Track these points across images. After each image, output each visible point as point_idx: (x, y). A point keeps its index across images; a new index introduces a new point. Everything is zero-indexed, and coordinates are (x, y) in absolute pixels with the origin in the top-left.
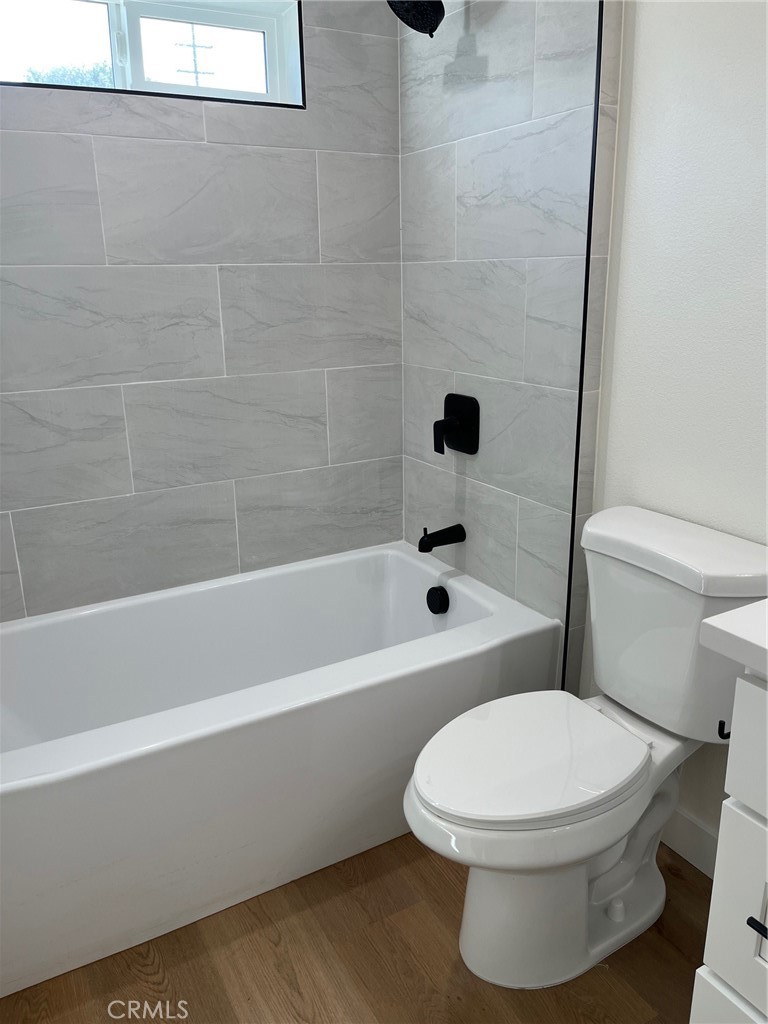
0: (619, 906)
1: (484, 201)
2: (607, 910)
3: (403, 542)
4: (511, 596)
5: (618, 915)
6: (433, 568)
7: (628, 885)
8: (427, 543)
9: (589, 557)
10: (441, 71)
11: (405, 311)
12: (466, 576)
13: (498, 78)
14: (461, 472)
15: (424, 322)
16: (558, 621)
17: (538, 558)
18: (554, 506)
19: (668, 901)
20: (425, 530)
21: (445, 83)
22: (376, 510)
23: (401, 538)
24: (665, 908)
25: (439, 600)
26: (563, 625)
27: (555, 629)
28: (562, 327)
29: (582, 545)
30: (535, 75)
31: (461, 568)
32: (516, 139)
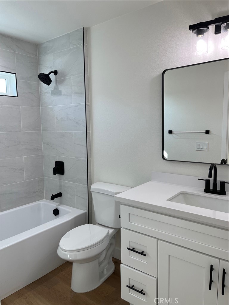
0: (105, 270)
1: (62, 119)
2: (103, 272)
3: (45, 199)
4: (74, 207)
5: (105, 273)
6: (54, 205)
7: (107, 266)
8: (53, 198)
9: (92, 193)
10: (51, 91)
11: (43, 142)
12: (63, 205)
13: (64, 95)
14: (60, 179)
15: (48, 145)
16: (86, 211)
17: (80, 197)
18: (83, 184)
19: (115, 268)
20: (52, 194)
21: (51, 94)
22: (37, 192)
23: (44, 199)
24: (115, 270)
25: (56, 212)
26: (87, 212)
27: (86, 213)
28: (82, 146)
29: (91, 190)
30: (72, 96)
31: (61, 203)
32: (69, 107)
